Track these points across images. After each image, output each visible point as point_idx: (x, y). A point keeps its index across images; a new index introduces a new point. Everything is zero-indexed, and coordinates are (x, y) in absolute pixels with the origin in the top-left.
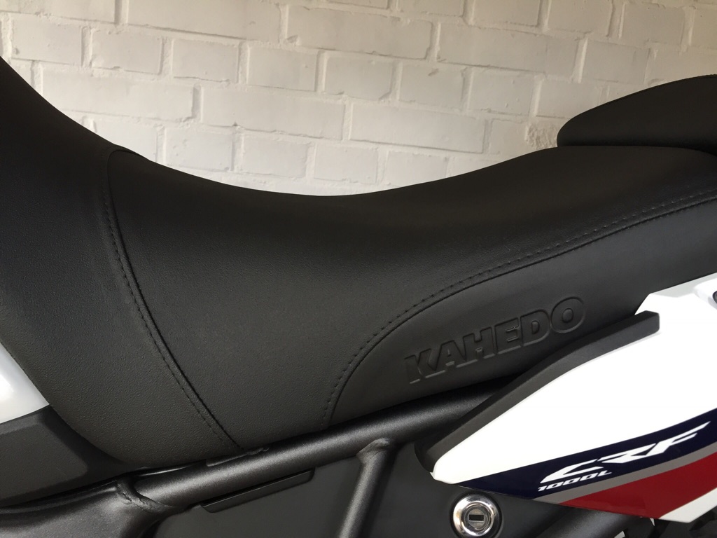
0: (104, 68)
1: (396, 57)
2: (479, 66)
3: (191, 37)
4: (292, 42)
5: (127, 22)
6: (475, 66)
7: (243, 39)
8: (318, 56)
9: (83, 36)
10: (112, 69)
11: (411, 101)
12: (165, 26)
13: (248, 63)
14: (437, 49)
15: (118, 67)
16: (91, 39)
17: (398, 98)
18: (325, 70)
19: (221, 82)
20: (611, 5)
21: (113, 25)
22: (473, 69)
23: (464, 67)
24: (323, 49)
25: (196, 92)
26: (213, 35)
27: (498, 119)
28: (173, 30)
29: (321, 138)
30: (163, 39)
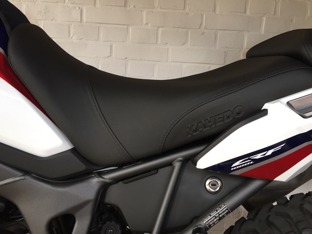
0: (77, 39)
1: (188, 28)
2: (221, 30)
3: (109, 26)
4: (147, 25)
5: (85, 21)
6: (219, 30)
7: (128, 25)
8: (157, 30)
9: (69, 27)
10: (80, 39)
11: (194, 45)
12: (99, 22)
13: (130, 34)
14: (204, 24)
15: (82, 39)
16: (72, 29)
17: (189, 44)
18: (160, 35)
19: (121, 42)
20: (275, 2)
21: (80, 23)
22: (219, 31)
23: (215, 31)
24: (159, 27)
25: (111, 46)
26: (117, 24)
27: (230, 50)
28: (102, 23)
29: (159, 61)
30: (98, 27)
